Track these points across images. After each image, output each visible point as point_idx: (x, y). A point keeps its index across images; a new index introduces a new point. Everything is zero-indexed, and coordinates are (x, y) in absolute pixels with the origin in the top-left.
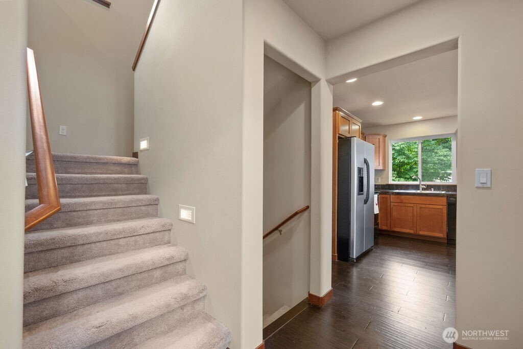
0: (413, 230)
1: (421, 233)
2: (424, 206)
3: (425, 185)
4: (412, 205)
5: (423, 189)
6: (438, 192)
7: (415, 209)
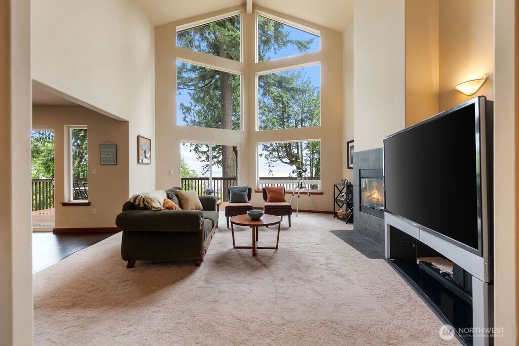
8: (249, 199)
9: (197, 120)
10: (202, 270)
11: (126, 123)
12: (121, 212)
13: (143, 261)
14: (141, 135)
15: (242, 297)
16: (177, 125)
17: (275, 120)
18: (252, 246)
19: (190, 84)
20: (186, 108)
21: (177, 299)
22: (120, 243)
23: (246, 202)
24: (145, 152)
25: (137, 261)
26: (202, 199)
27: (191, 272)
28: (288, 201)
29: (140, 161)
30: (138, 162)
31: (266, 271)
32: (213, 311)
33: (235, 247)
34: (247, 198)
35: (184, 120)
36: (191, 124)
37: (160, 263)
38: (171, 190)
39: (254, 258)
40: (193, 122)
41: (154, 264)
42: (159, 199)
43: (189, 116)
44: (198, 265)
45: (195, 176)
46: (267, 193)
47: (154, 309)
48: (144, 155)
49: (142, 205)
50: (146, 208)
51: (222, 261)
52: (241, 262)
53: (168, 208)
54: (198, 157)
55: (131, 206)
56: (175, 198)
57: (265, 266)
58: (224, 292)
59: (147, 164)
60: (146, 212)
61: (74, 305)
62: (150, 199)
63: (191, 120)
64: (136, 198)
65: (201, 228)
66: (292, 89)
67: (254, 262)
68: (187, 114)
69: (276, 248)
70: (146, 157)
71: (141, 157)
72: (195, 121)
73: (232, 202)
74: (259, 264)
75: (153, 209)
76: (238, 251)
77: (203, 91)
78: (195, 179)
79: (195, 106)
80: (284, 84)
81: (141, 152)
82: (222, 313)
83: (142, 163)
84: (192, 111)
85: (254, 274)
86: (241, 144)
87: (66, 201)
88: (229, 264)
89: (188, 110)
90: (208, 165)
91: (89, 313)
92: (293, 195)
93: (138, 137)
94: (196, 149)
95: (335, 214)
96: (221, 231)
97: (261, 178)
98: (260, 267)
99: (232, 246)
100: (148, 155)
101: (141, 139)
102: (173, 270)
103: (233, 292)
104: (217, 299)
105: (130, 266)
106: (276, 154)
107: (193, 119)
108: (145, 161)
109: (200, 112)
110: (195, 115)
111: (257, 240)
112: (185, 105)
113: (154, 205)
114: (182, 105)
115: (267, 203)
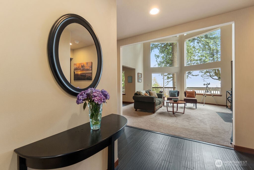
8: (178, 95)
9: (162, 61)
10: (155, 114)
11: (135, 69)
12: (134, 95)
16: (151, 67)
17: (206, 55)
18: (172, 111)
19: (158, 46)
20: (157, 56)
22: (134, 106)
23: (176, 97)
25: (138, 109)
26: (158, 94)
27: (151, 114)
28: (196, 98)
31: (175, 117)
33: (168, 111)
34: (177, 95)
35: (157, 61)
38: (147, 91)
40: (160, 62)
42: (143, 92)
44: (154, 113)
46: (186, 93)
49: (139, 94)
50: (140, 95)
51: (162, 114)
52: (168, 115)
53: (145, 95)
55: (136, 94)
56: (148, 93)
57: (175, 116)
59: (141, 82)
64: (137, 92)
65: (154, 101)
66: (214, 38)
67: (173, 115)
68: (158, 59)
69: (184, 113)
70: (140, 80)
71: (139, 80)
72: (161, 61)
73: (170, 97)
74: (174, 116)
77: (164, 48)
79: (161, 54)
80: (209, 36)
81: (139, 78)
83: (139, 82)
84: (160, 57)
88: (163, 114)
89: (158, 57)
90: (168, 82)
92: (204, 96)
93: (138, 73)
95: (227, 106)
96: (165, 106)
97: (187, 88)
98: (173, 116)
99: (167, 111)
100: (141, 79)
103: (162, 119)
104: (157, 120)
105: (136, 110)
106: (208, 74)
107: (160, 60)
108: (140, 81)
110: (161, 59)
111: (177, 110)
112: (157, 55)
113: (142, 94)
114: (155, 55)
115: (185, 98)
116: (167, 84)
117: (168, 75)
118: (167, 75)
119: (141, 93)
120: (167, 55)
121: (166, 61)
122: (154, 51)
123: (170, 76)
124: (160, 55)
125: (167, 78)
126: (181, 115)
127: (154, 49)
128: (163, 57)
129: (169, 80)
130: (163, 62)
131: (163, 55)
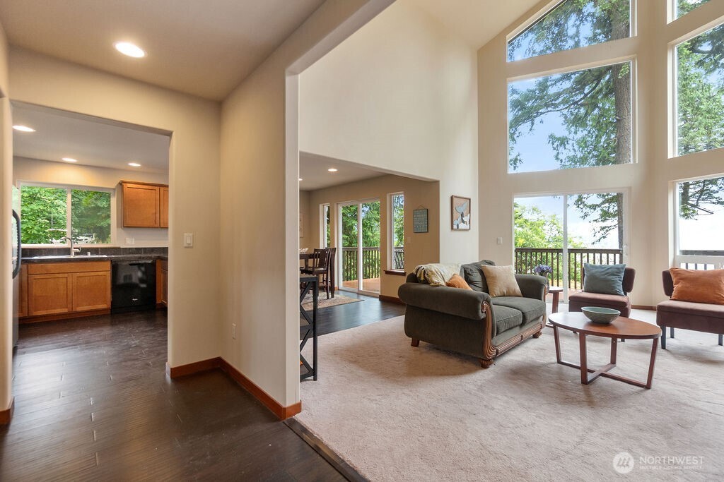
0: (67, 308)
1: (79, 309)
2: (82, 274)
3: (79, 249)
4: (66, 275)
5: (77, 254)
6: (97, 256)
7: (70, 280)
8: (628, 286)
9: (579, 155)
11: (436, 183)
12: (405, 282)
13: (429, 344)
14: (455, 195)
15: (511, 425)
19: (557, 102)
20: (558, 139)
21: (433, 392)
23: (616, 293)
24: (462, 215)
25: (421, 342)
26: (521, 280)
27: (470, 371)
29: (455, 227)
30: (452, 228)
31: (587, 411)
32: (461, 421)
33: (559, 362)
34: (620, 288)
35: (557, 158)
36: (568, 164)
37: (444, 351)
39: (581, 387)
40: (573, 159)
41: (438, 349)
42: (445, 273)
43: (565, 152)
44: (485, 367)
45: (582, 247)
46: (674, 280)
47: (406, 391)
48: (460, 218)
51: (525, 375)
52: (552, 385)
54: (583, 214)
55: (413, 278)
56: (477, 274)
57: (590, 402)
58: (493, 409)
59: (465, 230)
60: (424, 287)
61: (355, 362)
62: (431, 271)
63: (569, 157)
64: (418, 270)
65: (483, 315)
67: (579, 391)
68: (561, 149)
69: (648, 387)
70: (463, 221)
71: (455, 222)
72: (575, 156)
74: (582, 396)
75: (432, 284)
76: (561, 368)
78: (582, 251)
79: (576, 133)
81: (457, 215)
82: (469, 429)
83: (458, 229)
84: (570, 142)
85: (559, 406)
86: (630, 188)
87: (388, 270)
89: (563, 142)
90: (603, 228)
91: (361, 372)
93: (452, 198)
94: (580, 201)
99: (555, 359)
100: (466, 219)
101: (455, 199)
102: (453, 362)
103: (505, 415)
104: (476, 412)
105: (415, 344)
107: (572, 153)
108: (462, 226)
109: (584, 140)
110: (576, 147)
111: (613, 362)
112: (558, 135)
113: (435, 280)
114: (551, 136)
115: (667, 302)
116: (599, 236)
117: (607, 205)
118: (599, 206)
119: (430, 273)
120: (599, 130)
121: (596, 156)
122: (541, 122)
123: (612, 207)
124: (571, 137)
125: (599, 217)
126: (631, 394)
127: (542, 113)
128: (583, 143)
129: (608, 223)
130: (584, 160)
131: (582, 133)
